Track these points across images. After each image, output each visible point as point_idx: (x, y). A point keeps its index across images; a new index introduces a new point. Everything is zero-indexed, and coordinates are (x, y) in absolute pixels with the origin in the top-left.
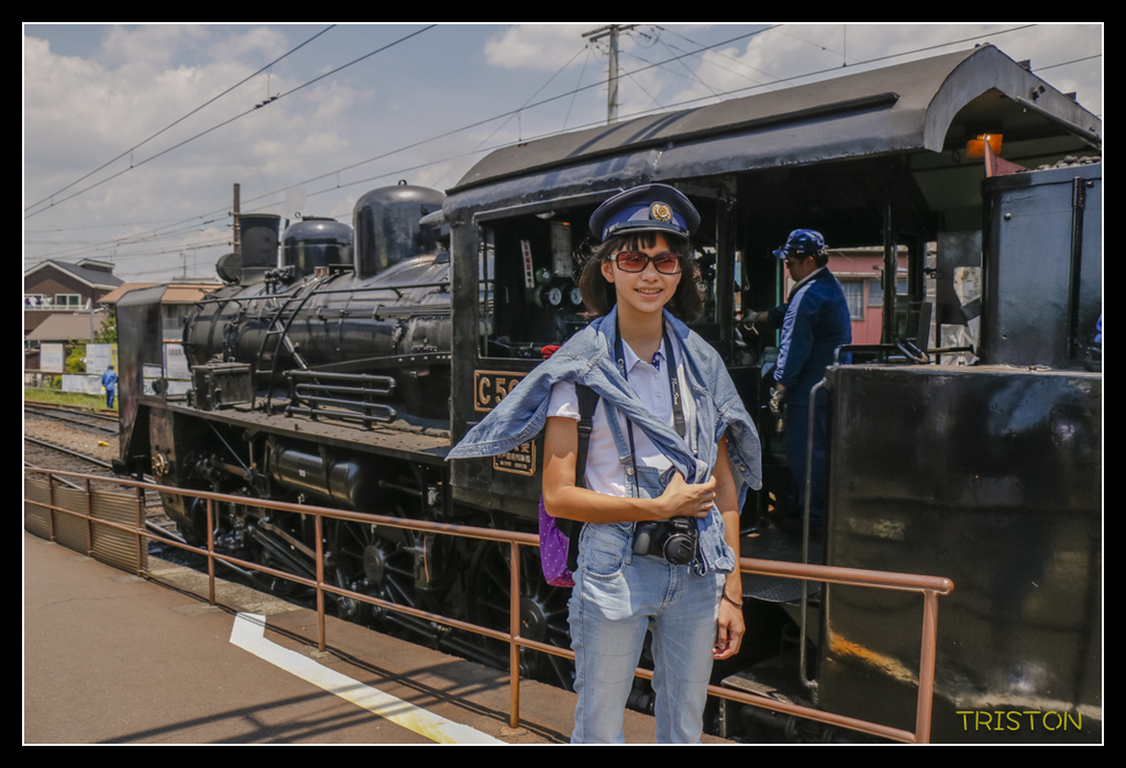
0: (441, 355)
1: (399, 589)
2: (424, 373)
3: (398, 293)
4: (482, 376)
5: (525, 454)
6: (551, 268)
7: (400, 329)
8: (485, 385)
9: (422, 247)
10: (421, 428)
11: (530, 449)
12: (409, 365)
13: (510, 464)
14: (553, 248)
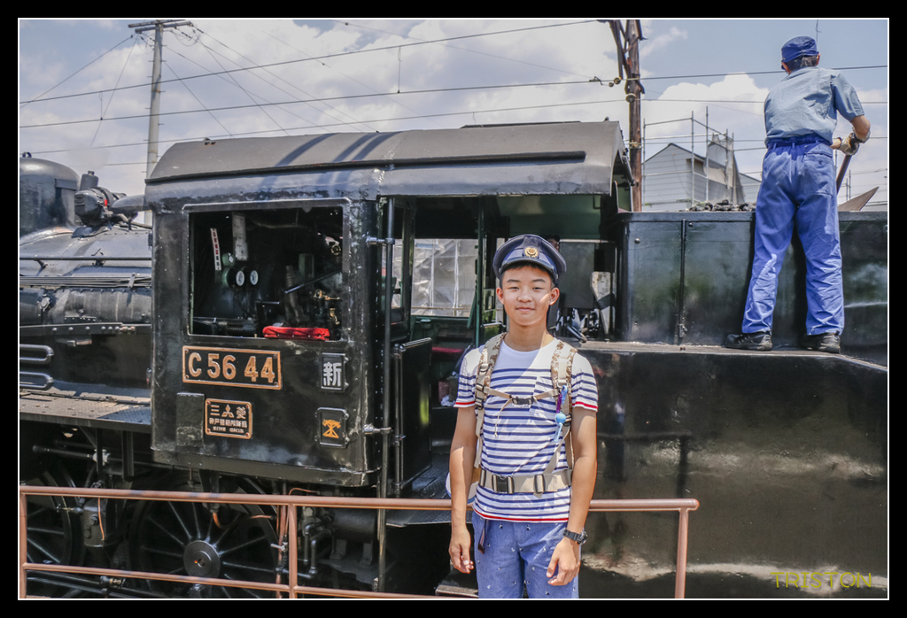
0: (107, 326)
1: (41, 548)
2: (86, 342)
3: (41, 264)
4: (191, 351)
5: (241, 420)
6: (233, 253)
7: (48, 299)
8: (195, 359)
9: (55, 219)
10: (74, 393)
11: (247, 416)
12: (65, 334)
13: (224, 429)
14: (234, 236)
